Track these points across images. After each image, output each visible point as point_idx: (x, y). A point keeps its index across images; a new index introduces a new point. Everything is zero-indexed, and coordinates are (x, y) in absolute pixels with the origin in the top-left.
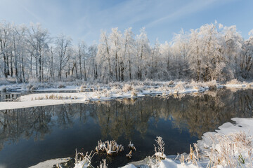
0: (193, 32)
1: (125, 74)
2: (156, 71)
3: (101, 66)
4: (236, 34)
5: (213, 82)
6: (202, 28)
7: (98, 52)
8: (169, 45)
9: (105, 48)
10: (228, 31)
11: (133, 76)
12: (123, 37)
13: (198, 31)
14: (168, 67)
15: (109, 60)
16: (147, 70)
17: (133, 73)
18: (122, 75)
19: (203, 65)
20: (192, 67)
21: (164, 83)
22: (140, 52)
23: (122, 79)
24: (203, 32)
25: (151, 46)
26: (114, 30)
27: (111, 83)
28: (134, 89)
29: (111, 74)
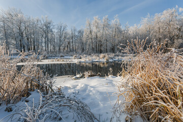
1: (102, 49)
3: (86, 43)
6: (165, 12)
7: (84, 34)
8: (138, 27)
9: (89, 31)
11: (108, 51)
12: (101, 23)
13: (161, 15)
15: (92, 39)
17: (108, 48)
22: (114, 33)
23: (101, 52)
25: (122, 28)
26: (95, 18)
27: (93, 55)
28: (107, 57)
29: (93, 49)
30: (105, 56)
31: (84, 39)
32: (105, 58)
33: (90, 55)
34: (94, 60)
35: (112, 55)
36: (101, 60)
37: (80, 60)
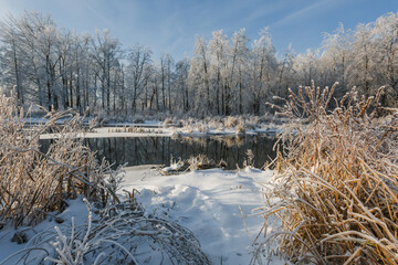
1: (231, 106)
3: (193, 92)
6: (380, 20)
7: (190, 71)
9: (201, 63)
11: (245, 110)
12: (229, 46)
13: (372, 27)
15: (207, 82)
17: (245, 104)
18: (227, 107)
22: (259, 70)
23: (228, 112)
24: (381, 27)
25: (279, 58)
26: (217, 34)
28: (241, 123)
29: (210, 105)
30: (236, 123)
31: (190, 83)
32: (237, 127)
33: (203, 118)
34: (212, 131)
35: (253, 120)
36: (227, 131)
37: (179, 130)
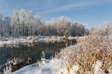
0: (58, 18)
1: (28, 33)
2: (44, 32)
4: (71, 21)
5: (64, 37)
7: (12, 20)
8: (49, 22)
9: (17, 18)
10: (68, 20)
13: (60, 18)
14: (49, 31)
15: (19, 25)
16: (40, 31)
17: (33, 33)
18: (27, 33)
19: (61, 31)
20: (58, 31)
21: (47, 37)
22: (37, 23)
23: (27, 35)
24: (61, 18)
26: (22, 10)
27: (20, 37)
29: (20, 33)
30: (31, 38)
31: (12, 24)
32: (32, 40)
33: (18, 37)
34: (22, 42)
36: (28, 41)
